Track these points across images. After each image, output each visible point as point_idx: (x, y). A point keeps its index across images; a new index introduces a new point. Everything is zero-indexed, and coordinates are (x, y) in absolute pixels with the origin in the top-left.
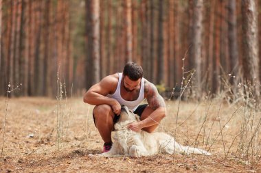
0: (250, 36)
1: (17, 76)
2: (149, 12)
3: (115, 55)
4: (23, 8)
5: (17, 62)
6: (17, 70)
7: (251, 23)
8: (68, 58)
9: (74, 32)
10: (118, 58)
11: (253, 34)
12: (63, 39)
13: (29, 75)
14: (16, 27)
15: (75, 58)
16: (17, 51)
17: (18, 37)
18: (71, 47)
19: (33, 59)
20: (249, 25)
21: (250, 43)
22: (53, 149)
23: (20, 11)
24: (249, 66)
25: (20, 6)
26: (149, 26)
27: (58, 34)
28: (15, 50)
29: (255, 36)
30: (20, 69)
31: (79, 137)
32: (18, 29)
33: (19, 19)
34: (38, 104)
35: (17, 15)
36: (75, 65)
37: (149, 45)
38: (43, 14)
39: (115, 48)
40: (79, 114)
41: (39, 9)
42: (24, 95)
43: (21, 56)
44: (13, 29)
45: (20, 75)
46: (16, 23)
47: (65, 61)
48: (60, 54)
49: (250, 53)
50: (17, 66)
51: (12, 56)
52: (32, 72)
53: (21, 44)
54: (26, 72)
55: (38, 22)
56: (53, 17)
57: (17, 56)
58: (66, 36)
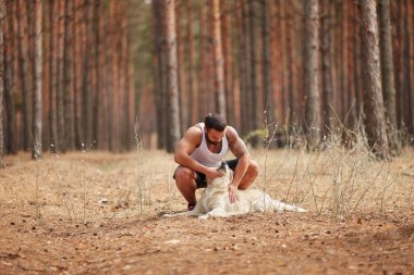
0: (372, 65)
1: (62, 121)
2: (247, 20)
3: (200, 80)
4: (66, 24)
5: (61, 102)
6: (61, 113)
7: (373, 48)
8: (127, 88)
9: (135, 47)
10: (204, 85)
11: (376, 62)
12: (120, 59)
13: (76, 118)
14: (58, 53)
15: (138, 86)
16: (61, 86)
17: (61, 66)
18: (132, 70)
19: (79, 95)
20: (370, 50)
21: (372, 74)
22: (136, 212)
23: (62, 30)
24: (373, 103)
25: (62, 22)
26: (248, 39)
27: (112, 52)
28: (57, 85)
29: (379, 64)
30: (65, 112)
31: (162, 199)
32: (61, 55)
33: (62, 41)
34: (96, 162)
35: (59, 35)
36: (138, 97)
37: (249, 69)
38: (90, 26)
39: (199, 68)
40: (156, 173)
41: (85, 20)
42: (71, 150)
43: (66, 93)
44: (55, 56)
45: (66, 120)
46: (58, 46)
47: (122, 92)
48: (116, 83)
49: (373, 87)
50: (62, 107)
51: (54, 95)
52: (79, 115)
53: (65, 75)
54: (72, 116)
55: (84, 38)
56: (104, 27)
57: (61, 94)
58: (124, 54)
